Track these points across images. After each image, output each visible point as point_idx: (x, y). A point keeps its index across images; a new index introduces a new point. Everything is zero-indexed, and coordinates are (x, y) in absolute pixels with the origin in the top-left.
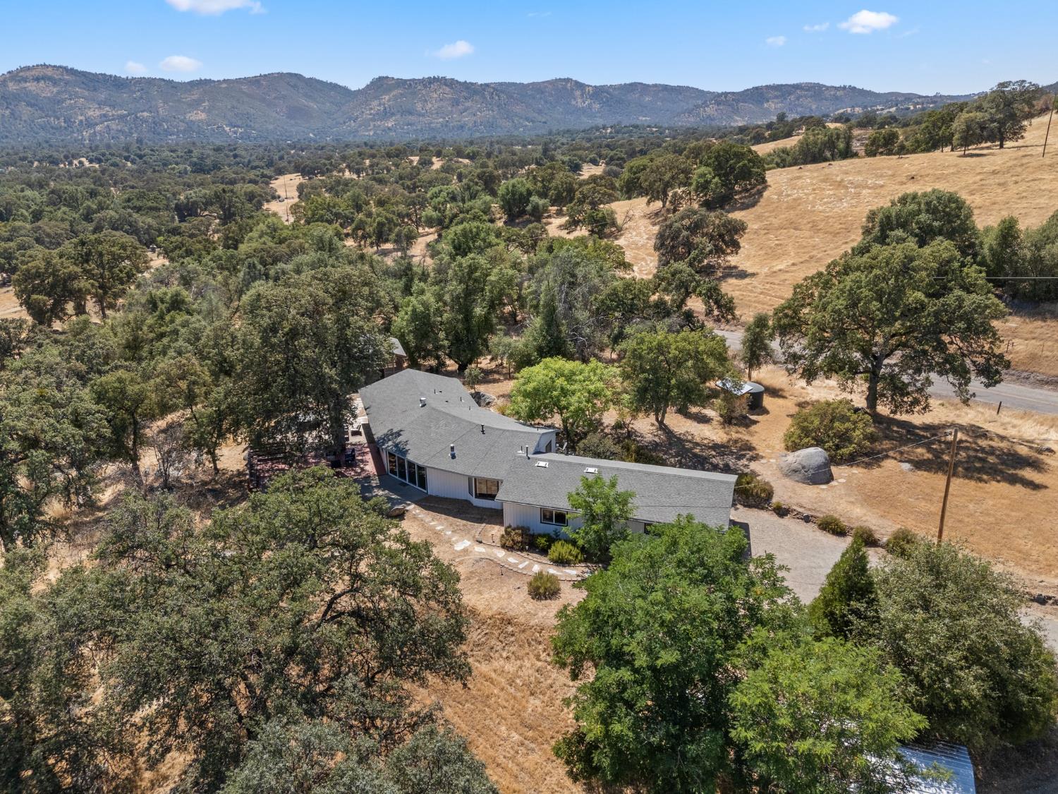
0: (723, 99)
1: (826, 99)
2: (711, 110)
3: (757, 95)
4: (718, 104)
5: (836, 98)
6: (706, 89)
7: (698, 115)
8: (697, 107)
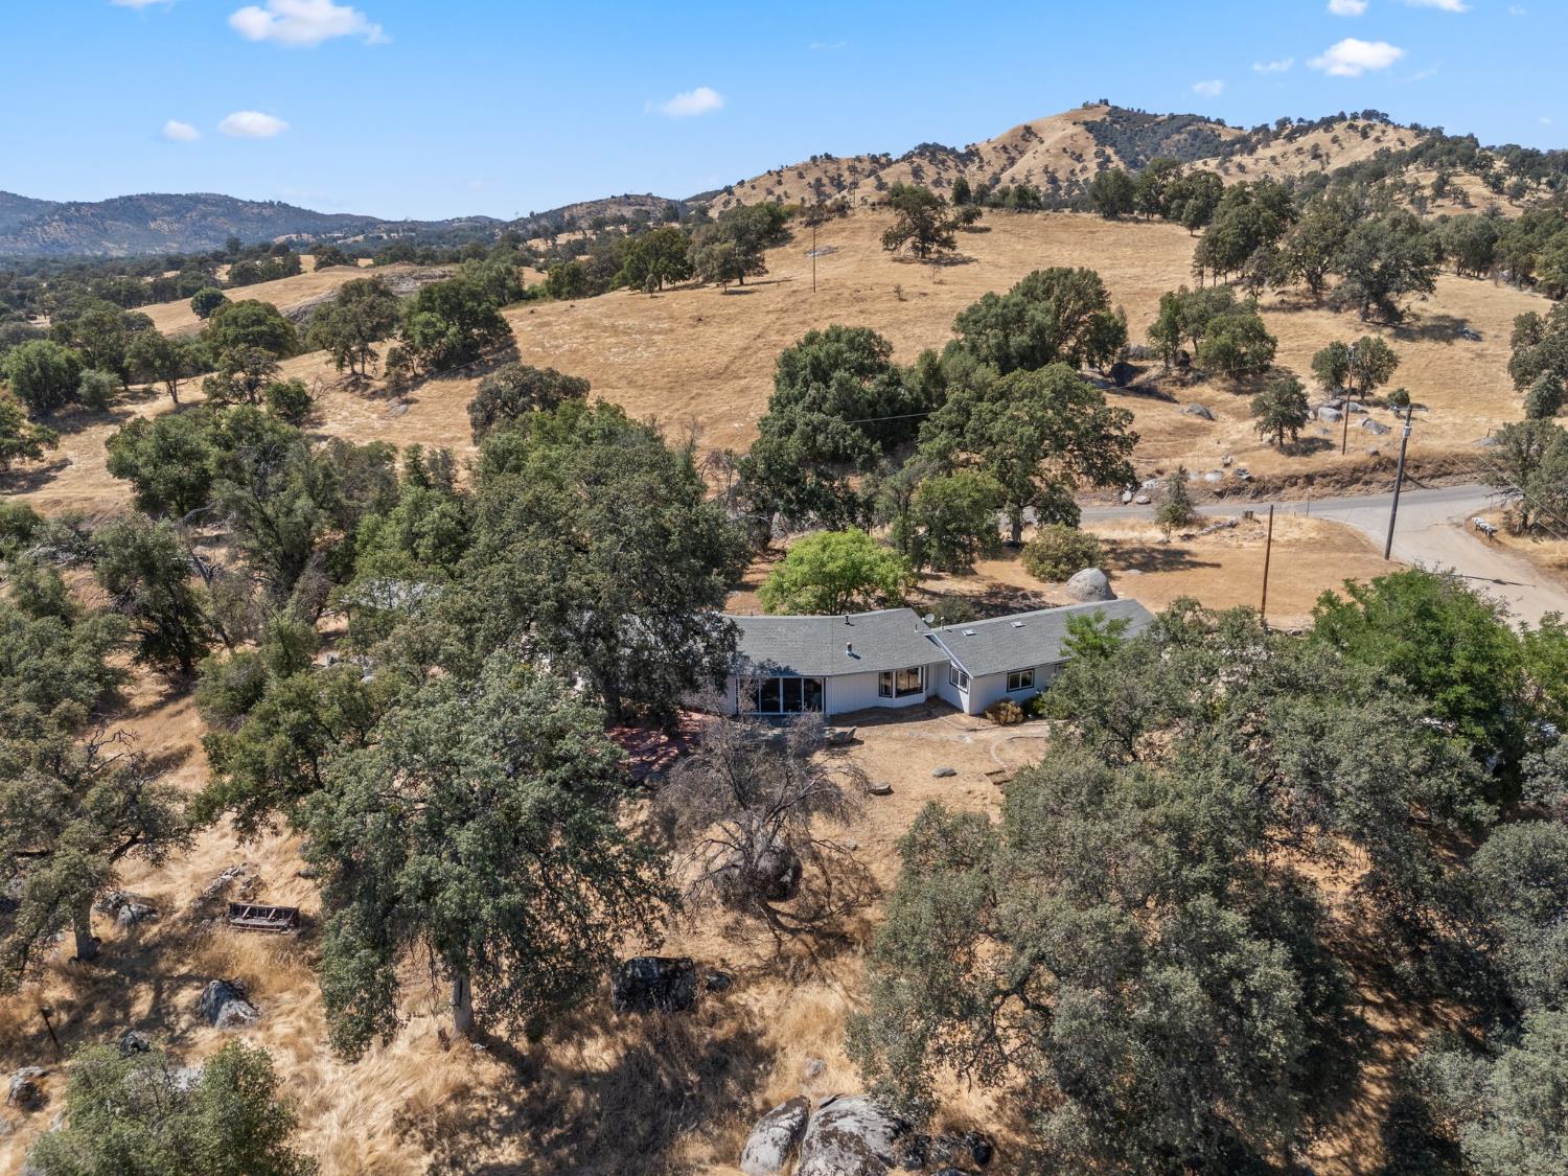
0: (71, 213)
1: (248, 219)
2: (56, 230)
3: (133, 209)
4: (68, 221)
5: (264, 219)
6: (31, 196)
7: (34, 238)
8: (27, 224)
